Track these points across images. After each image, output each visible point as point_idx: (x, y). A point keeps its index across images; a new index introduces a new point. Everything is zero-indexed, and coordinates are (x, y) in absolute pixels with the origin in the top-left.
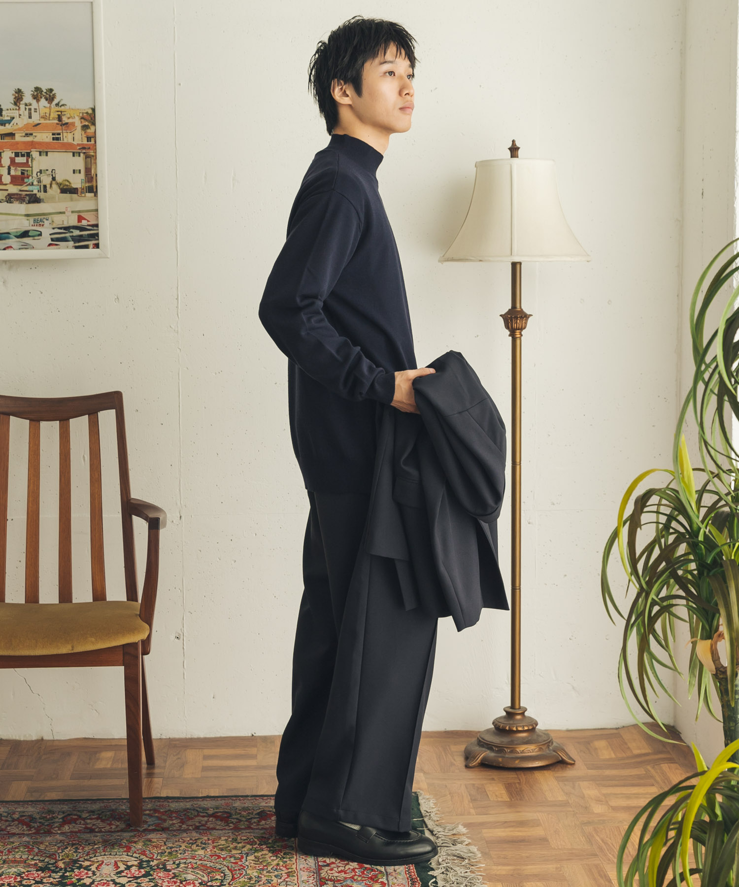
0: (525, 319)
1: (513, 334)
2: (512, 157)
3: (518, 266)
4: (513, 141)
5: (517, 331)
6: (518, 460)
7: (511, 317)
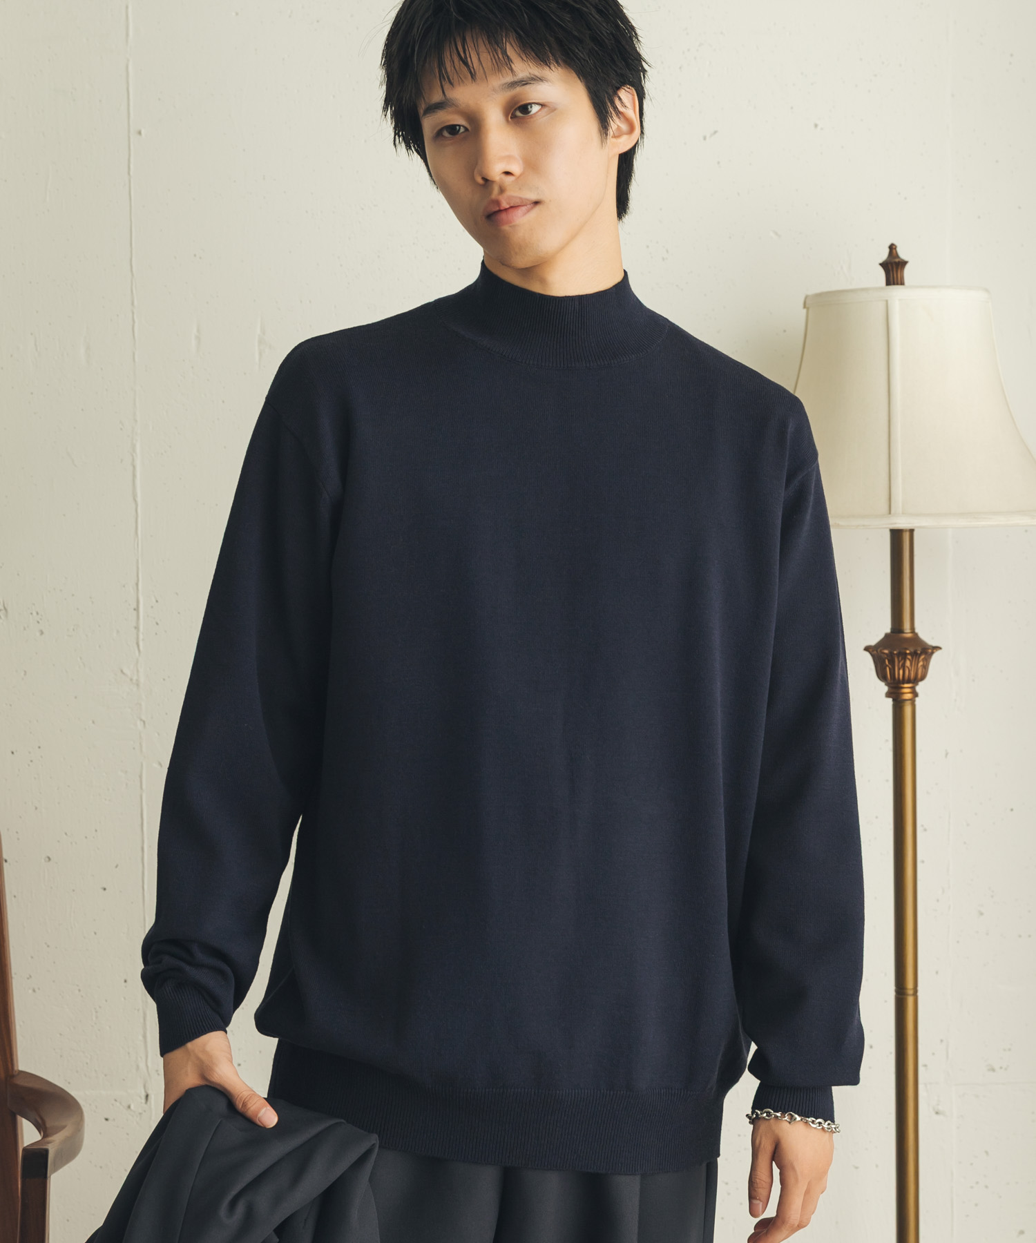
0: (923, 657)
1: (894, 692)
2: (888, 283)
3: (906, 537)
4: (892, 248)
5: (906, 685)
6: (910, 985)
7: (891, 654)
